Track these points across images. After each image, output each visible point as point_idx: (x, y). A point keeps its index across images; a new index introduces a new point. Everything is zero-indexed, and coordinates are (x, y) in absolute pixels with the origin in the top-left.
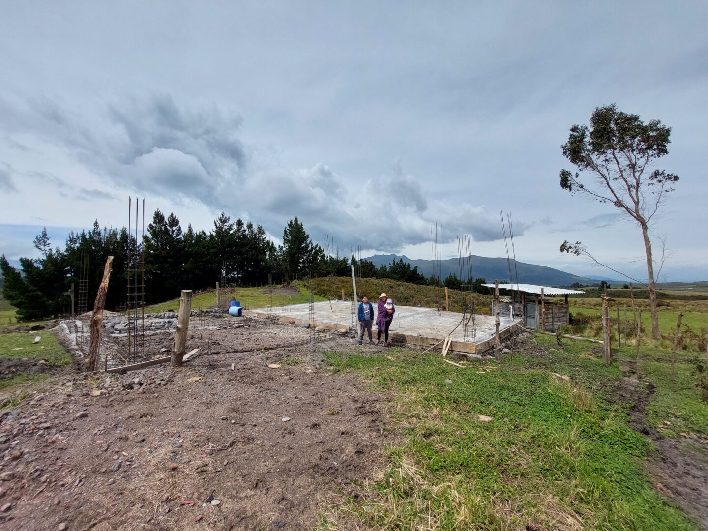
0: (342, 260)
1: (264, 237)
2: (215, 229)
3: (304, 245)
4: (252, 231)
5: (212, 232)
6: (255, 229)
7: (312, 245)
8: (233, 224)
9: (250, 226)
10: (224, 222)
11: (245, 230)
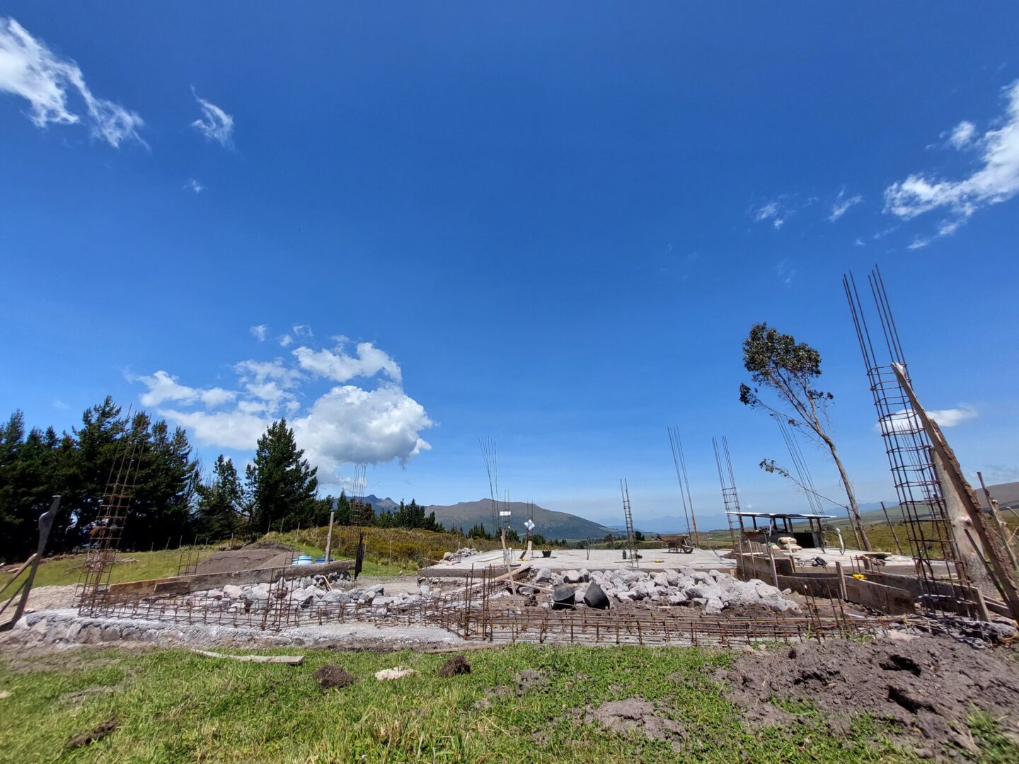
0: (323, 501)
1: (184, 452)
2: (81, 426)
3: (293, 467)
4: (164, 438)
5: (70, 433)
6: (170, 436)
7: (307, 468)
8: (127, 421)
9: (161, 428)
10: (105, 414)
11: (148, 436)
